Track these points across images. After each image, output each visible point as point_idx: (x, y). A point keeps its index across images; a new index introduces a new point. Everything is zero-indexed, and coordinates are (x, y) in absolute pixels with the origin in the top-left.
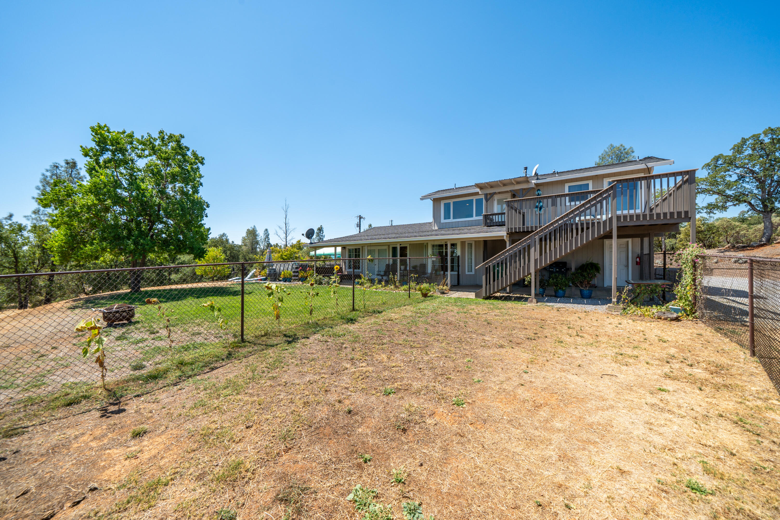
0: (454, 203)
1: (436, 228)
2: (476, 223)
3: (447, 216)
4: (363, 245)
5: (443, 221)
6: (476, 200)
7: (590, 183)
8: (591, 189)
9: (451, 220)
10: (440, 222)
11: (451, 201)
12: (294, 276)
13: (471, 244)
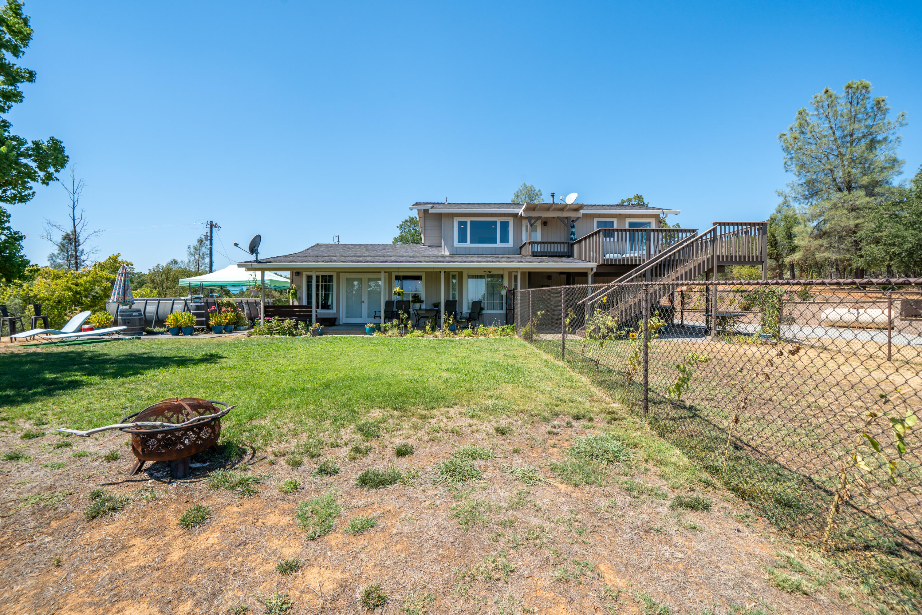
0: (472, 222)
1: (447, 253)
2: (504, 252)
3: (462, 239)
4: (339, 271)
5: (456, 244)
6: (501, 222)
7: (615, 220)
8: (615, 227)
9: (468, 244)
10: (453, 246)
11: (468, 220)
12: (198, 323)
13: (516, 277)
